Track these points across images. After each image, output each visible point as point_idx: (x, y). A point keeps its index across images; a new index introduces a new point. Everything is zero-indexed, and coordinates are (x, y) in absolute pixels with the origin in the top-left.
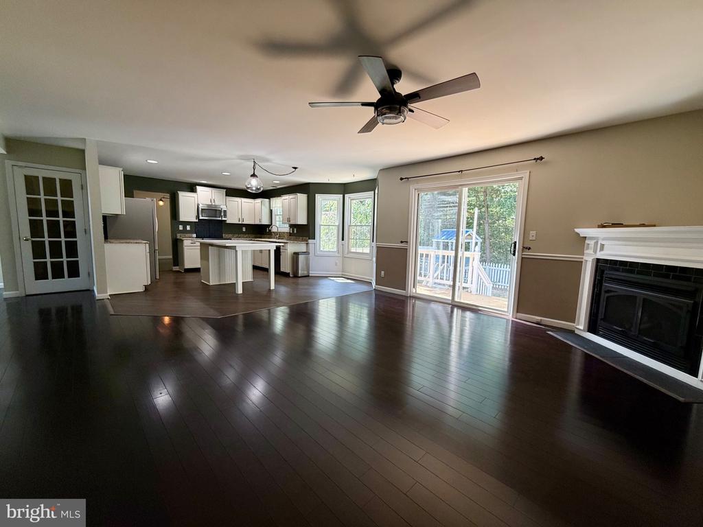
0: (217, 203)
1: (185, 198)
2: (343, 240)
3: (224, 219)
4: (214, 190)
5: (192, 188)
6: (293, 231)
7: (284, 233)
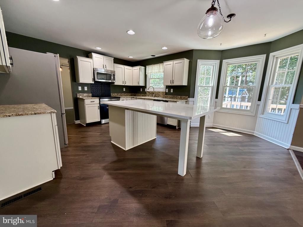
0: (108, 68)
1: (82, 62)
2: (217, 97)
3: (113, 81)
4: (105, 57)
5: (88, 54)
6: (169, 91)
7: (159, 92)
